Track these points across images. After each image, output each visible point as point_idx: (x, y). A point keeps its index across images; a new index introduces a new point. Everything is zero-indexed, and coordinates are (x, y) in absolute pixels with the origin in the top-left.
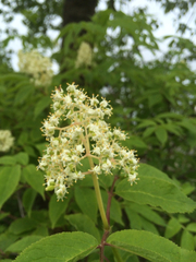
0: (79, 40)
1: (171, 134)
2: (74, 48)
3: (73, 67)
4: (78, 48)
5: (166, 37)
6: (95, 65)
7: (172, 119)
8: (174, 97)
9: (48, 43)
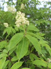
0: (21, 3)
1: (41, 24)
2: (20, 5)
3: (20, 9)
4: (21, 5)
5: (43, 1)
6: (25, 9)
7: (42, 21)
8: (43, 16)
9: (13, 4)
